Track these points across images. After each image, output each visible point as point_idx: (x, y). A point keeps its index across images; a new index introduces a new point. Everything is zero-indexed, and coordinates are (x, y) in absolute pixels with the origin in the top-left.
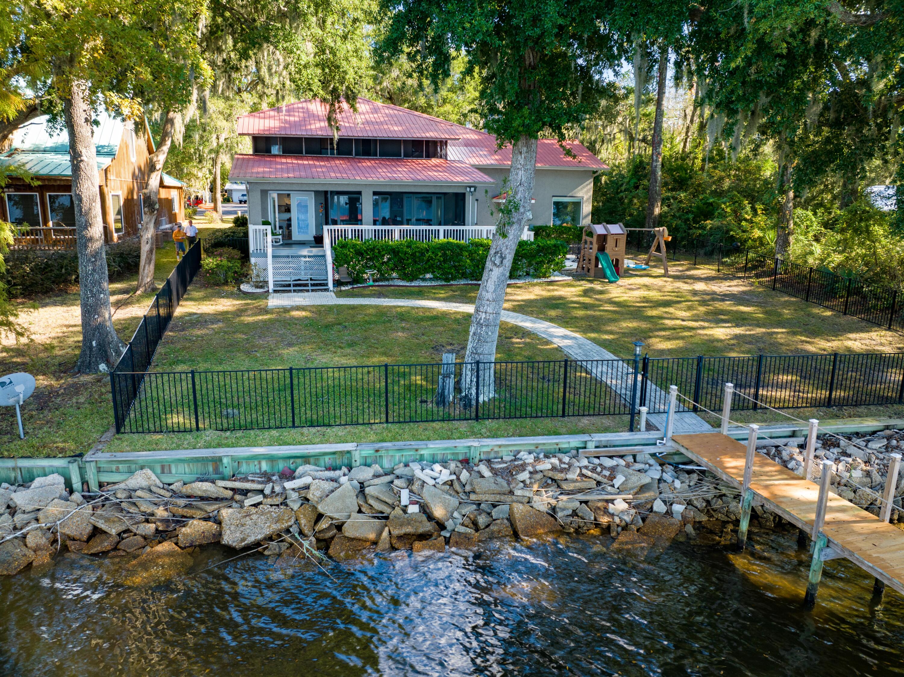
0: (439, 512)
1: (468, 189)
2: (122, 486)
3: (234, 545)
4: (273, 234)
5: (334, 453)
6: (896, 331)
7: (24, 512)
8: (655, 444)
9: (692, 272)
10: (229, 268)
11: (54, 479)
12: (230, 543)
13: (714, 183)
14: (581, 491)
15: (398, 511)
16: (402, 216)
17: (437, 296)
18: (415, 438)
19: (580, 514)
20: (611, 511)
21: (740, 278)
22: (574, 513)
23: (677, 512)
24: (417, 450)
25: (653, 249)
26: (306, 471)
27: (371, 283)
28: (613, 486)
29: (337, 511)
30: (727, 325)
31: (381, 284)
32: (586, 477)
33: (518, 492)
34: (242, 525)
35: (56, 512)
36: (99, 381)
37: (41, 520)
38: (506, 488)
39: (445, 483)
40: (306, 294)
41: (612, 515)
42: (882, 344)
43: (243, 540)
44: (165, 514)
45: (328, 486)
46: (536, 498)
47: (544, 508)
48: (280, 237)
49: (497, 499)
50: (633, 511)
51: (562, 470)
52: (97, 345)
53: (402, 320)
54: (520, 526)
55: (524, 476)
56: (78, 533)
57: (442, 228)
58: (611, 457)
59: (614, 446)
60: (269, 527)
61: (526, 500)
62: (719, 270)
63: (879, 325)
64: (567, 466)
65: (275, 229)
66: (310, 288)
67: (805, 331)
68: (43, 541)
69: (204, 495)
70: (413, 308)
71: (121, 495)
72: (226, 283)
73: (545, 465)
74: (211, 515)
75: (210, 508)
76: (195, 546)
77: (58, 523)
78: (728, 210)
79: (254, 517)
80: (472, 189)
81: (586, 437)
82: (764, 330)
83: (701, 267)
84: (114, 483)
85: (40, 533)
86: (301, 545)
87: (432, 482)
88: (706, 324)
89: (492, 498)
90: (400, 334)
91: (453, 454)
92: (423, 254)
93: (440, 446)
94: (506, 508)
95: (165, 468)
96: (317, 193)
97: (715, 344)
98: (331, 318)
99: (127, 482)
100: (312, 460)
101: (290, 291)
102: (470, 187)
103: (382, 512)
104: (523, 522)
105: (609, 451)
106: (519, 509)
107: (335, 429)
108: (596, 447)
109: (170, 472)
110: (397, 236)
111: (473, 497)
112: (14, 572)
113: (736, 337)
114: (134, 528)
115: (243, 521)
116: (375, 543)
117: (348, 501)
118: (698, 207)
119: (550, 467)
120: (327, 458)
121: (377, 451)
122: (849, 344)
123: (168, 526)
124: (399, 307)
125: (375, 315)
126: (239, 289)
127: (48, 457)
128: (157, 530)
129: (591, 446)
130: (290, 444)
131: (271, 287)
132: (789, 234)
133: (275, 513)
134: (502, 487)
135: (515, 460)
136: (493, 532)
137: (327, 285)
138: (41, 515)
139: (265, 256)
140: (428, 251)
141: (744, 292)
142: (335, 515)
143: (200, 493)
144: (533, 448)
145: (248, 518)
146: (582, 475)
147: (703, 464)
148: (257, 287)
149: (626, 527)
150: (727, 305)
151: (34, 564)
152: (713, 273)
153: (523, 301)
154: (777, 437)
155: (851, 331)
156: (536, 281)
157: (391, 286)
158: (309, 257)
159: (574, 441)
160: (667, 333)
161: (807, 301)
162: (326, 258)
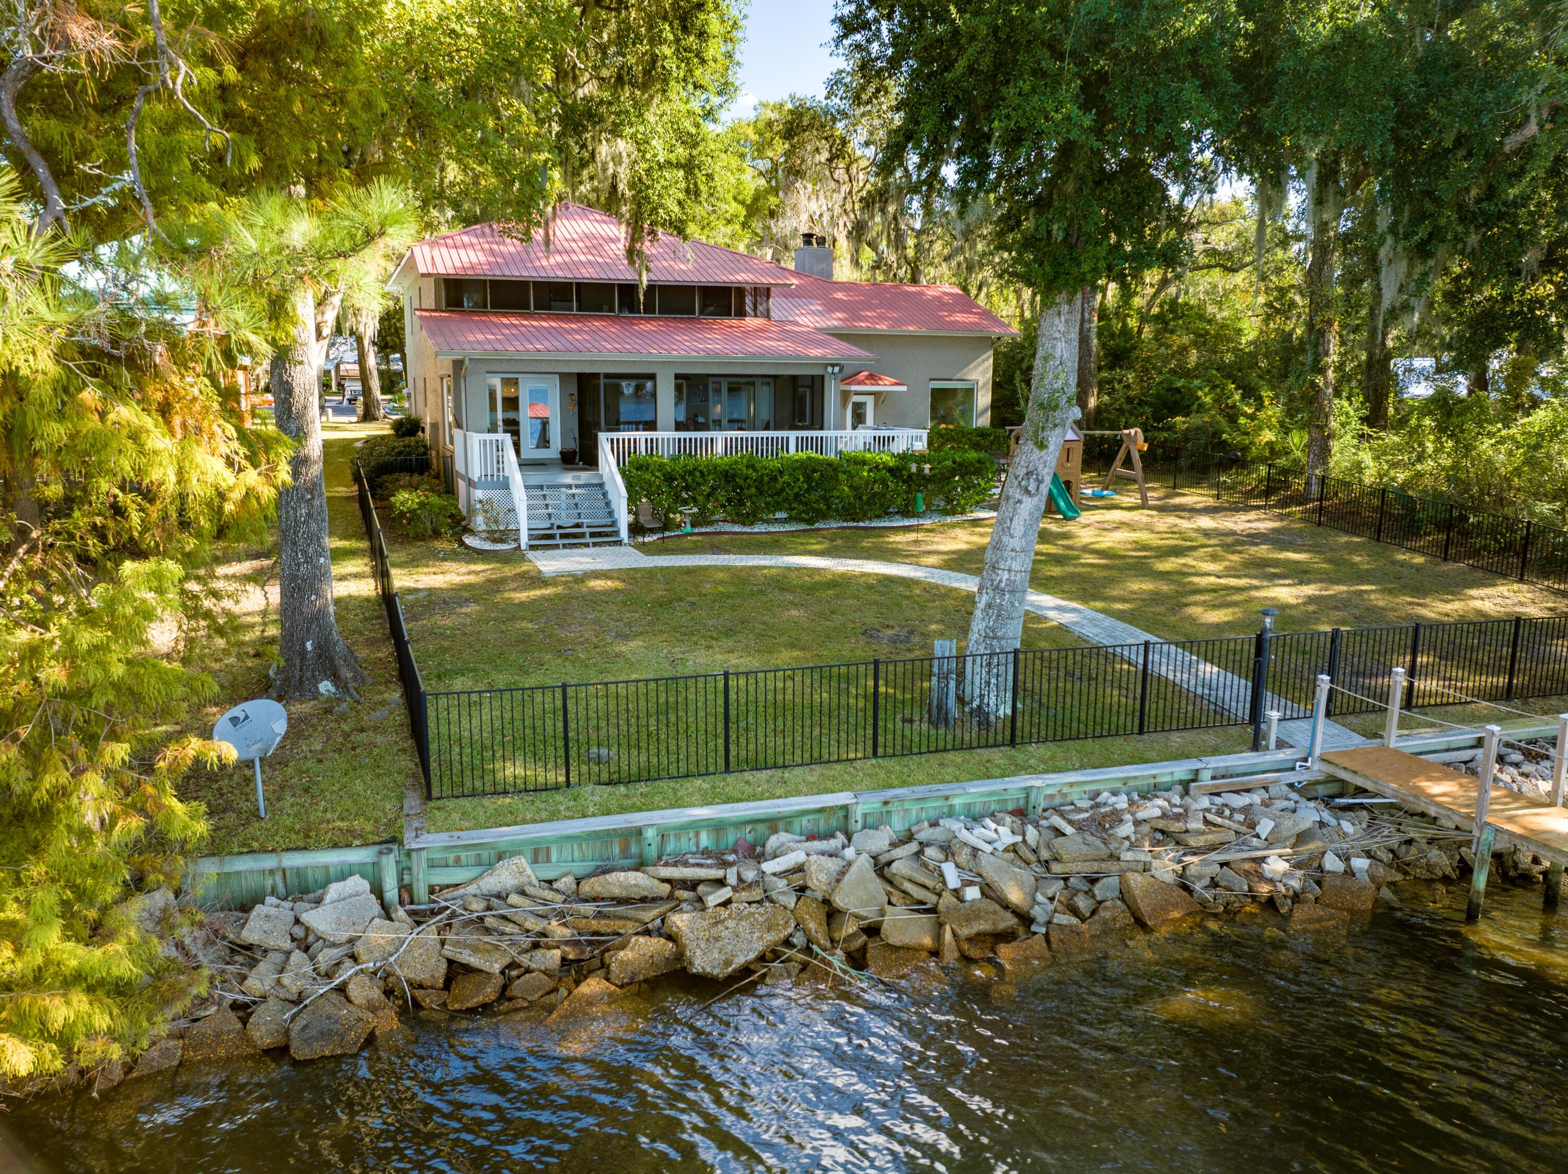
0: (1015, 896)
1: (830, 369)
2: (472, 889)
3: (715, 972)
5: (821, 811)
6: (1532, 583)
7: (334, 945)
8: (1293, 769)
9: (1177, 500)
11: (356, 885)
12: (708, 970)
13: (1173, 356)
14: (1213, 848)
15: (947, 900)
16: (706, 415)
17: (809, 547)
18: (933, 779)
19: (1223, 883)
20: (1268, 875)
21: (1258, 508)
22: (1214, 884)
23: (1361, 870)
24: (947, 798)
25: (1118, 462)
26: (783, 844)
27: (689, 529)
28: (1258, 836)
29: (864, 904)
30: (1287, 582)
31: (703, 530)
32: (1215, 825)
33: (1127, 856)
34: (717, 939)
35: (382, 942)
36: (328, 711)
37: (363, 958)
38: (1104, 852)
39: (1006, 850)
40: (586, 550)
41: (1271, 881)
42: (1521, 604)
43: (728, 963)
44: (567, 932)
45: (833, 865)
46: (1156, 863)
47: (1170, 878)
49: (1096, 869)
50: (1299, 873)
51: (1177, 817)
52: (314, 649)
53: (782, 590)
54: (1145, 907)
55: (1126, 829)
56: (427, 976)
57: (793, 435)
58: (1237, 792)
59: (1238, 775)
60: (761, 938)
61: (1141, 867)
62: (1218, 497)
63: (1504, 575)
64: (1181, 810)
66: (588, 540)
67: (1404, 587)
68: (376, 993)
69: (624, 894)
70: (788, 569)
71: (478, 906)
72: (437, 534)
73: (1152, 810)
74: (650, 926)
75: (650, 915)
76: (640, 983)
77: (392, 959)
78: (1208, 399)
79: (731, 924)
80: (837, 369)
81: (1194, 764)
82: (1343, 588)
83: (1185, 491)
84: (457, 885)
85: (366, 980)
86: (830, 964)
87: (988, 848)
88: (1255, 582)
89: (1088, 868)
90: (794, 613)
91: (999, 801)
92: (774, 479)
93: (981, 789)
94: (1114, 881)
95: (539, 854)
96: (564, 376)
97: (1288, 611)
98: (660, 590)
99: (481, 883)
100: (781, 825)
101: (556, 547)
102: (833, 365)
103: (921, 903)
104: (1147, 901)
105: (1232, 784)
106: (1136, 881)
107: (797, 771)
108: (1213, 778)
109: (548, 860)
110: (719, 448)
111: (1056, 868)
112: (355, 1050)
113: (1311, 600)
114: (524, 960)
115: (714, 931)
116: (935, 953)
117: (871, 886)
118: (1158, 396)
119: (1158, 813)
120: (804, 820)
121: (886, 803)
122: (1478, 604)
123: (583, 952)
124: (765, 567)
125: (732, 583)
126: (462, 544)
127: (335, 846)
128: (564, 959)
129: (1206, 776)
130: (739, 800)
131: (524, 540)
132: (1329, 437)
133: (761, 914)
134: (1098, 848)
135: (1098, 805)
136: (1105, 921)
137: (617, 533)
138: (359, 948)
140: (781, 472)
141: (1274, 530)
142: (863, 912)
143: (617, 892)
144: (1118, 785)
145: (720, 927)
146: (1207, 822)
147: (1388, 792)
148: (495, 541)
149: (1296, 897)
150: (1263, 551)
151: (377, 1032)
152: (1211, 502)
153: (953, 552)
154: (1458, 749)
155: (1470, 587)
156: (949, 519)
157: (720, 533)
158: (577, 486)
159: (1180, 770)
160: (1206, 597)
161: (1378, 540)
162: (607, 487)
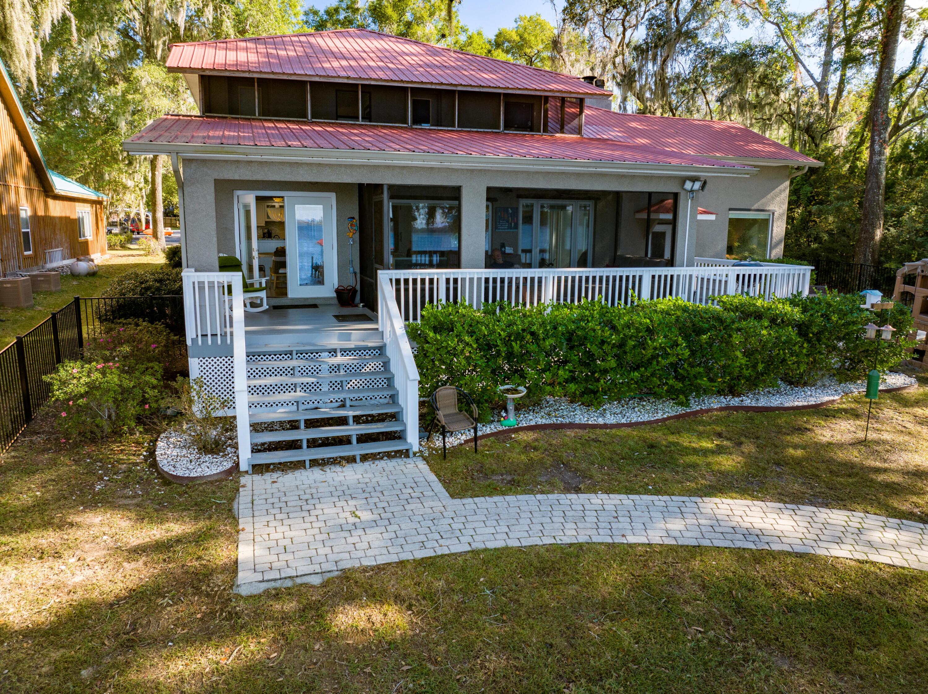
1: (688, 185)
4: (247, 288)
10: (124, 391)
27: (512, 421)
31: (532, 420)
48: (263, 294)
65: (251, 276)
80: (697, 185)
92: (642, 343)
102: (694, 179)
110: (550, 293)
131: (245, 453)
137: (398, 436)
139: (228, 352)
148: (204, 447)
158: (344, 351)
162: (390, 352)
